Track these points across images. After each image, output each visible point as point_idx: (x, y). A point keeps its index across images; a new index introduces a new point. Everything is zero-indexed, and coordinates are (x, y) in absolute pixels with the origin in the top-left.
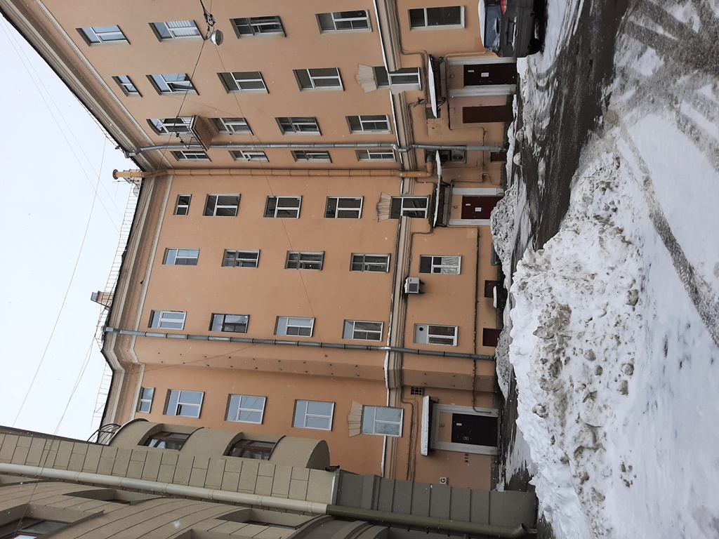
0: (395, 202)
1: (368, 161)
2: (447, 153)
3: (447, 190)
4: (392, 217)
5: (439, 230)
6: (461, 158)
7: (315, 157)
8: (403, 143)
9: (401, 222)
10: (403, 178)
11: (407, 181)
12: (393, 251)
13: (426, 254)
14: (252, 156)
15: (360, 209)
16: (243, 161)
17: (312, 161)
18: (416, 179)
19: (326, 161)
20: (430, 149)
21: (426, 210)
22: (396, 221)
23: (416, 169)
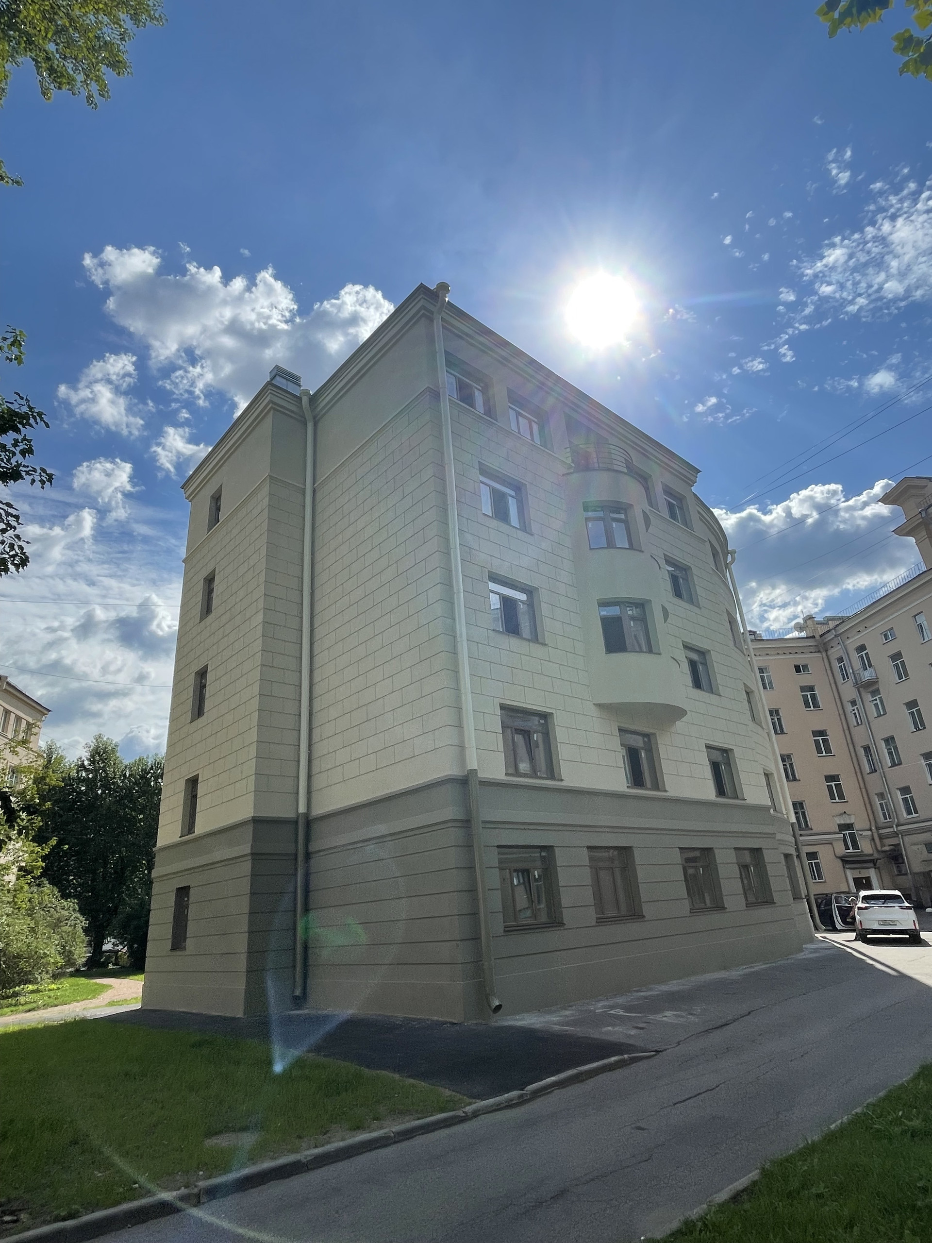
0: (849, 826)
1: (877, 802)
2: (900, 861)
3: (871, 865)
4: (839, 825)
5: (839, 863)
6: (900, 871)
7: (868, 761)
8: (900, 828)
9: (835, 833)
10: (871, 830)
11: (869, 833)
12: (815, 831)
13: (820, 855)
14: (855, 714)
15: (837, 800)
16: (849, 708)
17: (865, 759)
18: (873, 839)
19: (867, 769)
20: (901, 848)
21: (851, 850)
22: (837, 830)
23: (881, 838)
